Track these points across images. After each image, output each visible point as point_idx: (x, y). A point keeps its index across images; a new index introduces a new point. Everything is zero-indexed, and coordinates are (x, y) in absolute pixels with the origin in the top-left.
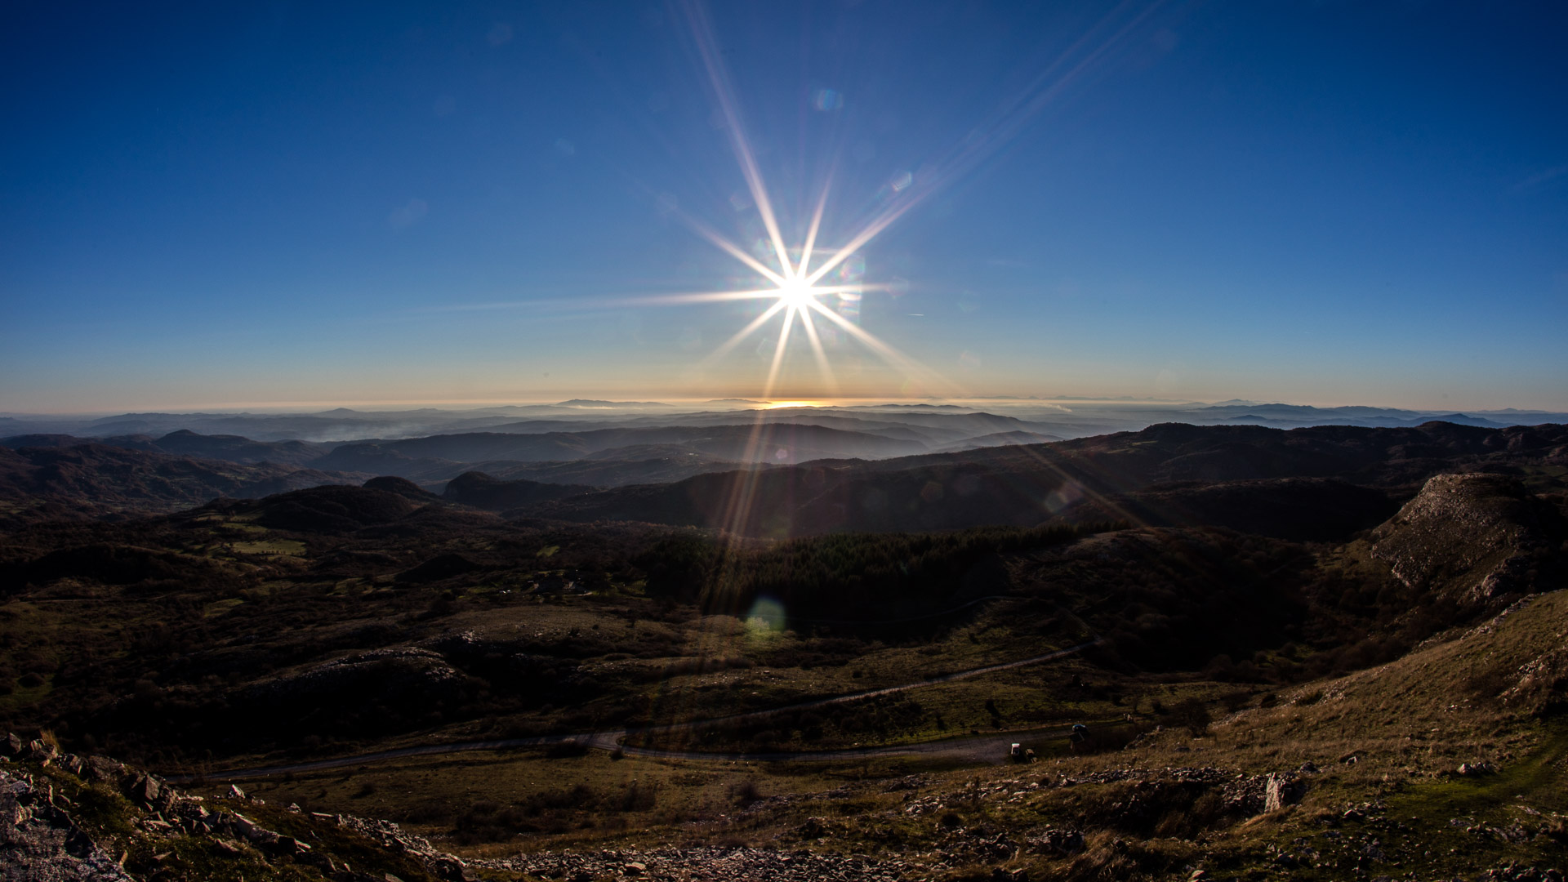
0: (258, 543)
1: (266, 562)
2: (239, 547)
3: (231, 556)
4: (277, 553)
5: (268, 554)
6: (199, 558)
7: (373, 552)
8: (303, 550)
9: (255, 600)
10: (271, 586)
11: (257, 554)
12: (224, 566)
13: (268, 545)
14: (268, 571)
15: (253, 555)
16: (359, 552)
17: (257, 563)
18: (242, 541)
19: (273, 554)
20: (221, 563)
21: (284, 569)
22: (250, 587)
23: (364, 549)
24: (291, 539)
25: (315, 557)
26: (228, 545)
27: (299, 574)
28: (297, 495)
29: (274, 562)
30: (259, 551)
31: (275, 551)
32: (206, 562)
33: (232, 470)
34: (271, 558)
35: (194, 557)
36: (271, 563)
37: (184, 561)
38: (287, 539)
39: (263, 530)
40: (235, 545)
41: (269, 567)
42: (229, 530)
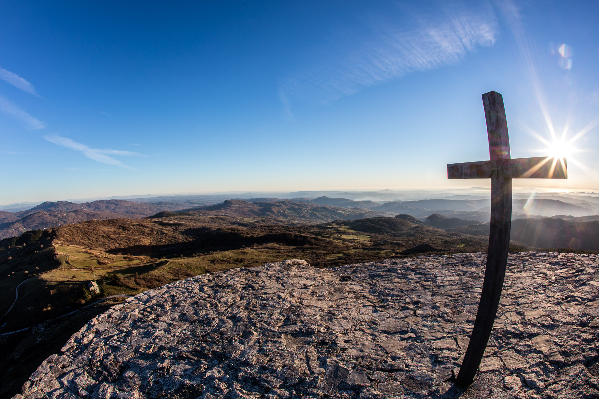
0: (352, 236)
1: (354, 242)
2: (344, 236)
3: (341, 239)
4: (359, 239)
5: (355, 240)
6: (328, 239)
7: (397, 241)
8: (369, 239)
9: (349, 255)
10: (355, 250)
11: (351, 239)
12: (338, 242)
13: (356, 236)
14: (355, 245)
15: (350, 239)
16: (391, 241)
17: (351, 242)
18: (345, 234)
19: (357, 240)
20: (337, 241)
21: (361, 245)
22: (347, 250)
23: (393, 240)
24: (365, 235)
25: (374, 241)
26: (340, 236)
27: (367, 247)
28: (369, 220)
29: (358, 242)
30: (352, 238)
31: (358, 239)
32: (331, 241)
33: (343, 210)
34: (356, 241)
35: (326, 239)
36: (356, 243)
37: (321, 240)
38: (364, 235)
39: (354, 231)
40: (342, 236)
41: (355, 244)
42: (341, 230)
